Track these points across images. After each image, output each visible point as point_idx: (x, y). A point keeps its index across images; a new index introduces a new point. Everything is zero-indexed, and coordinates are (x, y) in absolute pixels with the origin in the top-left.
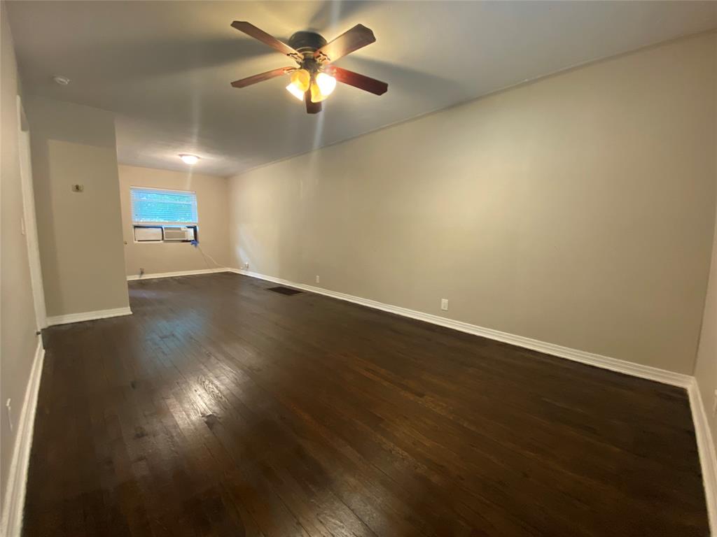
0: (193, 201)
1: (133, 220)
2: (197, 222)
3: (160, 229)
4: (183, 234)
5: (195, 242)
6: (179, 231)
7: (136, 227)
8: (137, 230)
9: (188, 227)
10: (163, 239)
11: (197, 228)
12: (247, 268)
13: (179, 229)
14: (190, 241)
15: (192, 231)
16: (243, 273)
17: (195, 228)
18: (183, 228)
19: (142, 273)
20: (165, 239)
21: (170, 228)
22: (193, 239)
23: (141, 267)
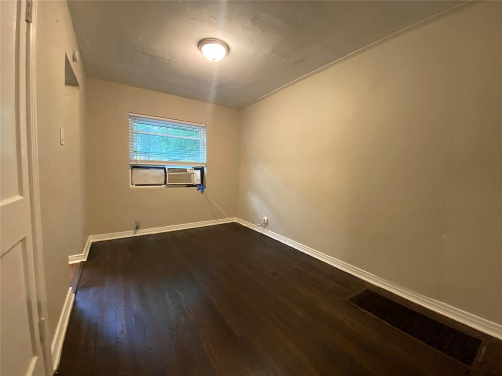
0: (202, 137)
1: (131, 158)
2: (205, 162)
3: (163, 171)
4: (189, 176)
5: (201, 187)
6: (184, 173)
7: (134, 167)
8: (135, 171)
9: (196, 169)
10: (165, 183)
11: (205, 170)
12: (266, 225)
13: (185, 170)
14: (196, 186)
15: (198, 173)
16: (260, 230)
17: (202, 170)
18: (189, 168)
19: (137, 228)
20: (168, 183)
21: (175, 170)
22: (199, 183)
23: (136, 220)
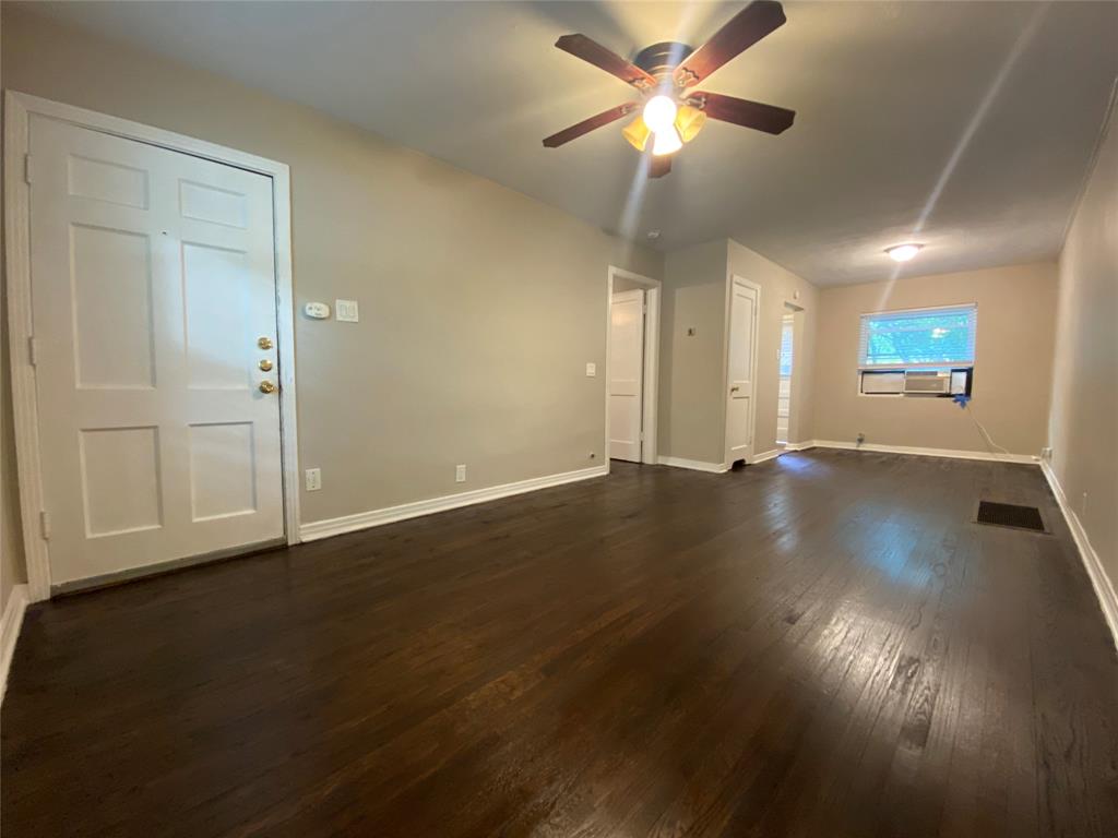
1: (860, 362)
2: (975, 361)
3: (902, 375)
4: (942, 382)
5: (964, 397)
6: (932, 378)
7: (865, 372)
8: (866, 376)
9: (957, 371)
10: (904, 391)
11: (975, 372)
13: (935, 373)
14: (955, 395)
15: (962, 376)
17: (969, 372)
18: (943, 372)
19: (861, 441)
21: (918, 373)
22: (962, 391)
23: (863, 433)
